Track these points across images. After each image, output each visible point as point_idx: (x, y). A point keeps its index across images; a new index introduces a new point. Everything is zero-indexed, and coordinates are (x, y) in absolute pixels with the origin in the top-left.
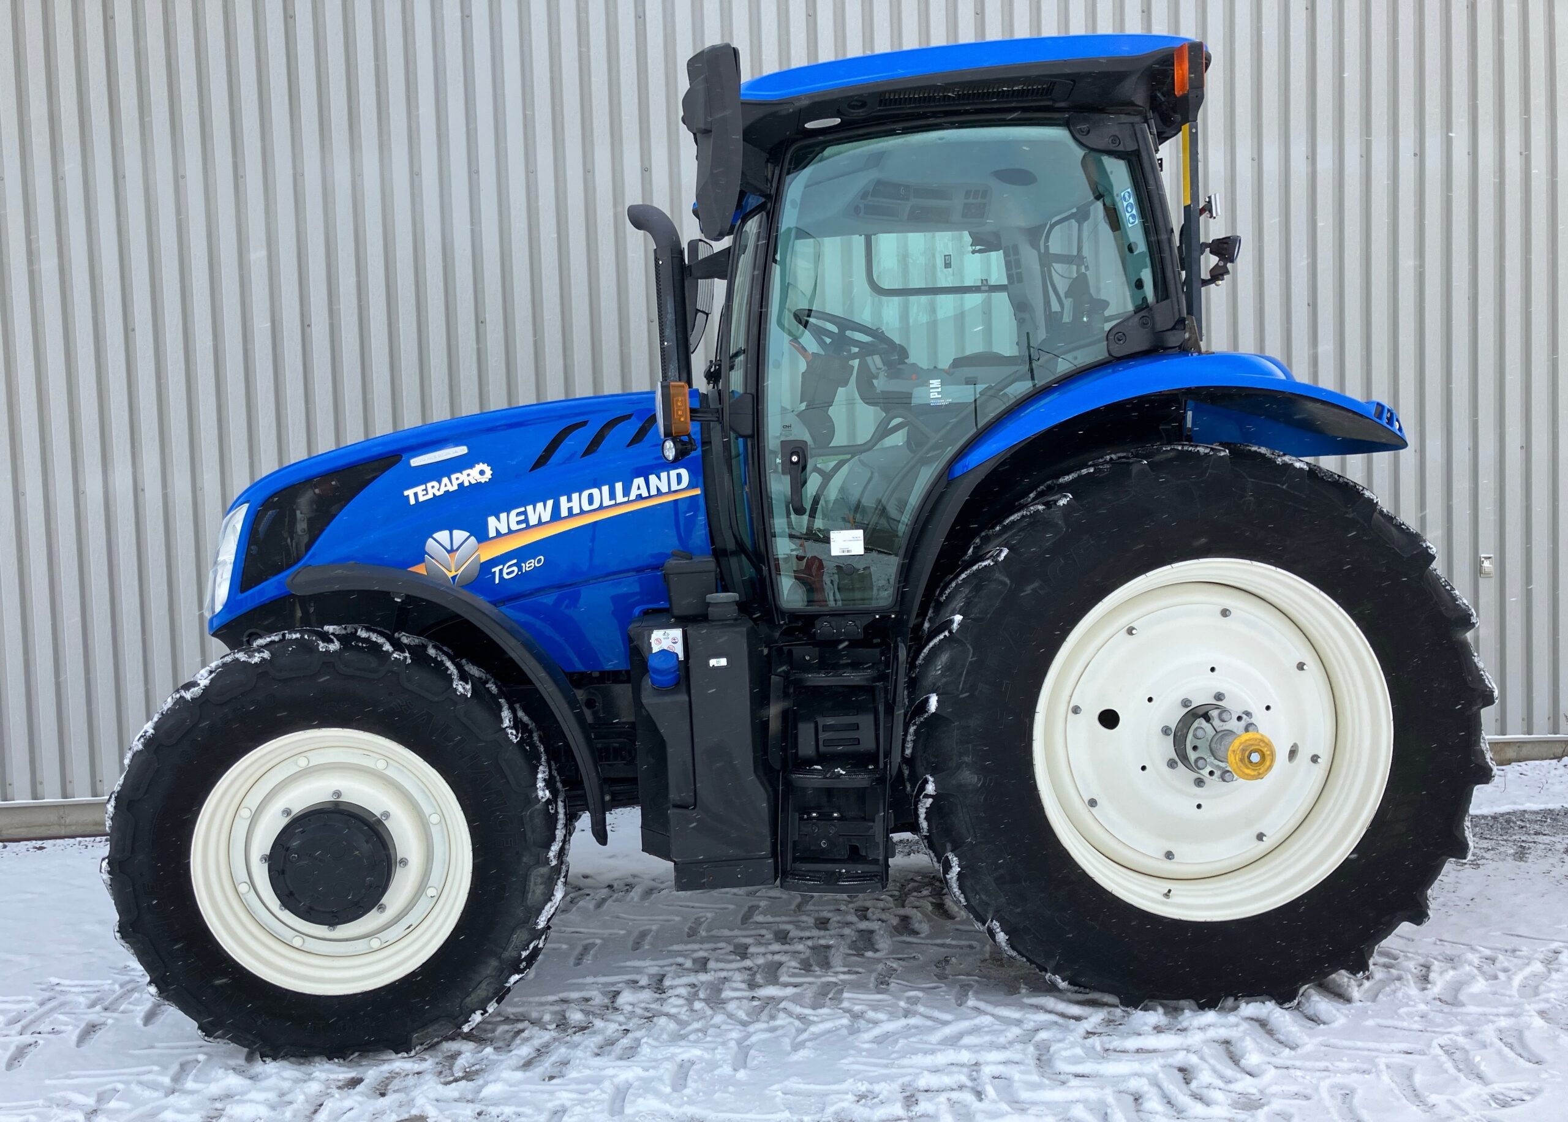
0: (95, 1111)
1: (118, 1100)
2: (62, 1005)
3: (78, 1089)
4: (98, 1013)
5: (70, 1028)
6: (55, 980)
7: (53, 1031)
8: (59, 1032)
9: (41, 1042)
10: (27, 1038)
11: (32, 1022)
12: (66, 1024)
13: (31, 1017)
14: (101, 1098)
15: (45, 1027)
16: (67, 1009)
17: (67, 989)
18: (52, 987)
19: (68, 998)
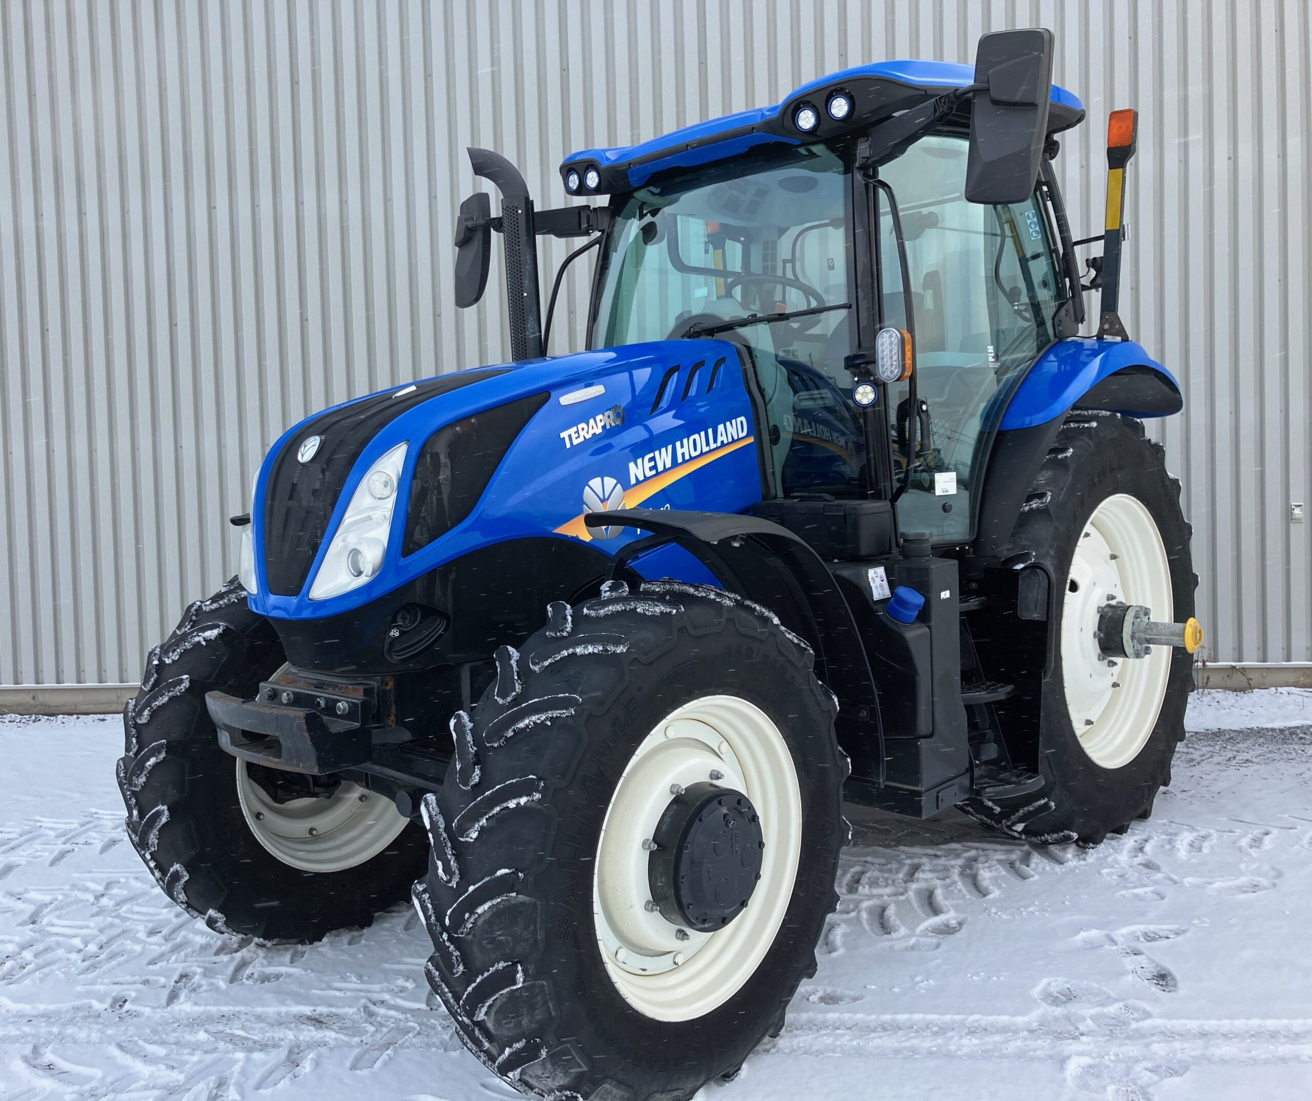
0: (103, 895)
1: (119, 888)
2: (95, 827)
3: (94, 880)
4: (119, 833)
5: (98, 841)
6: (94, 810)
7: (86, 843)
8: (90, 844)
9: (76, 849)
10: (68, 847)
11: (74, 837)
12: (95, 839)
13: (73, 833)
14: (108, 886)
15: (81, 840)
16: (98, 829)
17: (102, 816)
18: (91, 815)
19: (103, 822)
